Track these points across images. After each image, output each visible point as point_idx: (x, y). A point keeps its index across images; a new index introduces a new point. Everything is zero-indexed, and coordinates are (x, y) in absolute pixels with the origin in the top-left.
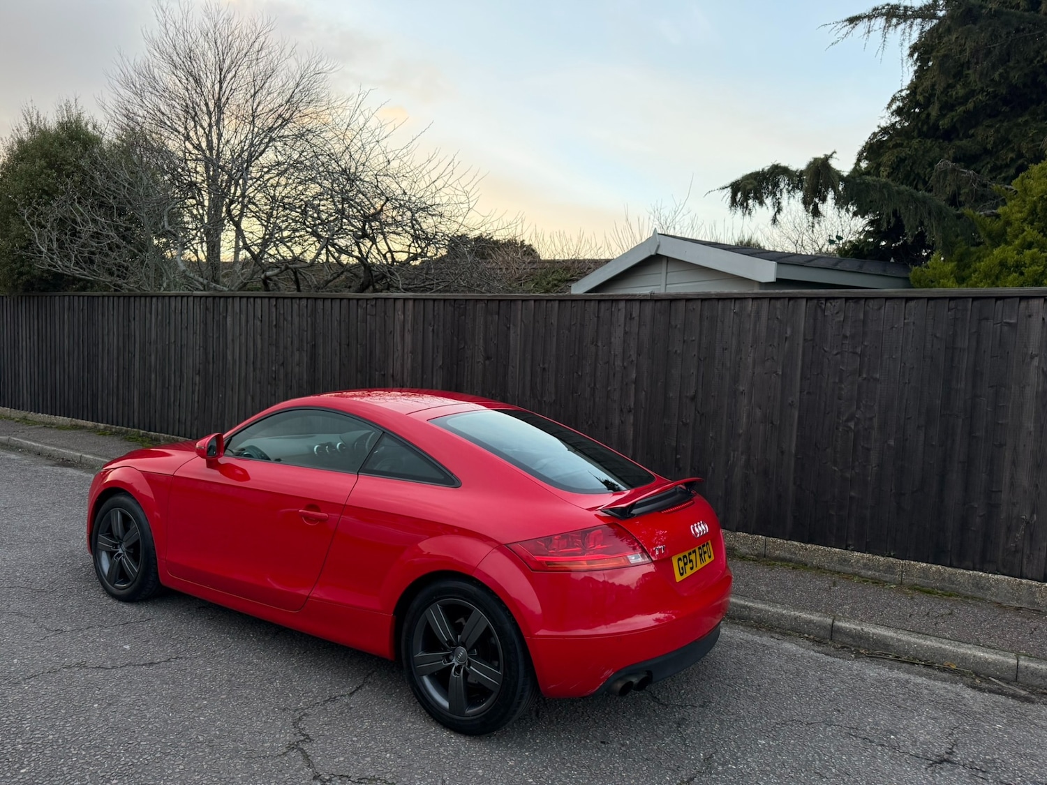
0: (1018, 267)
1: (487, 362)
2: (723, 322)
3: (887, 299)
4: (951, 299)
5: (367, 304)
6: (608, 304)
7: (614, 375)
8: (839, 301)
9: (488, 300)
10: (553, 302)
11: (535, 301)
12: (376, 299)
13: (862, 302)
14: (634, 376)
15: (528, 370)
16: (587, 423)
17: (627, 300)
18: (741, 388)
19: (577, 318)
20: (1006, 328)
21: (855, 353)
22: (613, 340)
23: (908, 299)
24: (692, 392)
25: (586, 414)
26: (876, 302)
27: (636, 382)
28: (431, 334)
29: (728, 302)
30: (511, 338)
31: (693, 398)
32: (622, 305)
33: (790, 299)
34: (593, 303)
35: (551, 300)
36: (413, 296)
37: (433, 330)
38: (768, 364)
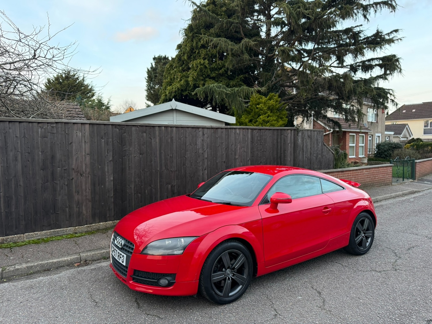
0: (268, 122)
1: (141, 156)
2: (231, 136)
3: (266, 129)
4: (277, 130)
5: (48, 126)
6: (195, 129)
7: (199, 156)
8: (257, 130)
9: (140, 126)
10: (173, 128)
11: (165, 127)
12: (56, 123)
13: (262, 130)
14: (206, 156)
15: (163, 158)
16: (190, 176)
17: (202, 128)
18: (237, 157)
19: (183, 135)
20: (285, 137)
21: (261, 144)
22: (197, 143)
23: (270, 130)
24: (224, 160)
25: (189, 173)
26: (264, 130)
27: (207, 158)
28: (103, 143)
29: (232, 129)
30: (153, 144)
31: (224, 162)
32: (200, 129)
33: (247, 129)
34: (189, 129)
35: (172, 127)
36: (90, 122)
37: (104, 141)
38: (243, 148)
